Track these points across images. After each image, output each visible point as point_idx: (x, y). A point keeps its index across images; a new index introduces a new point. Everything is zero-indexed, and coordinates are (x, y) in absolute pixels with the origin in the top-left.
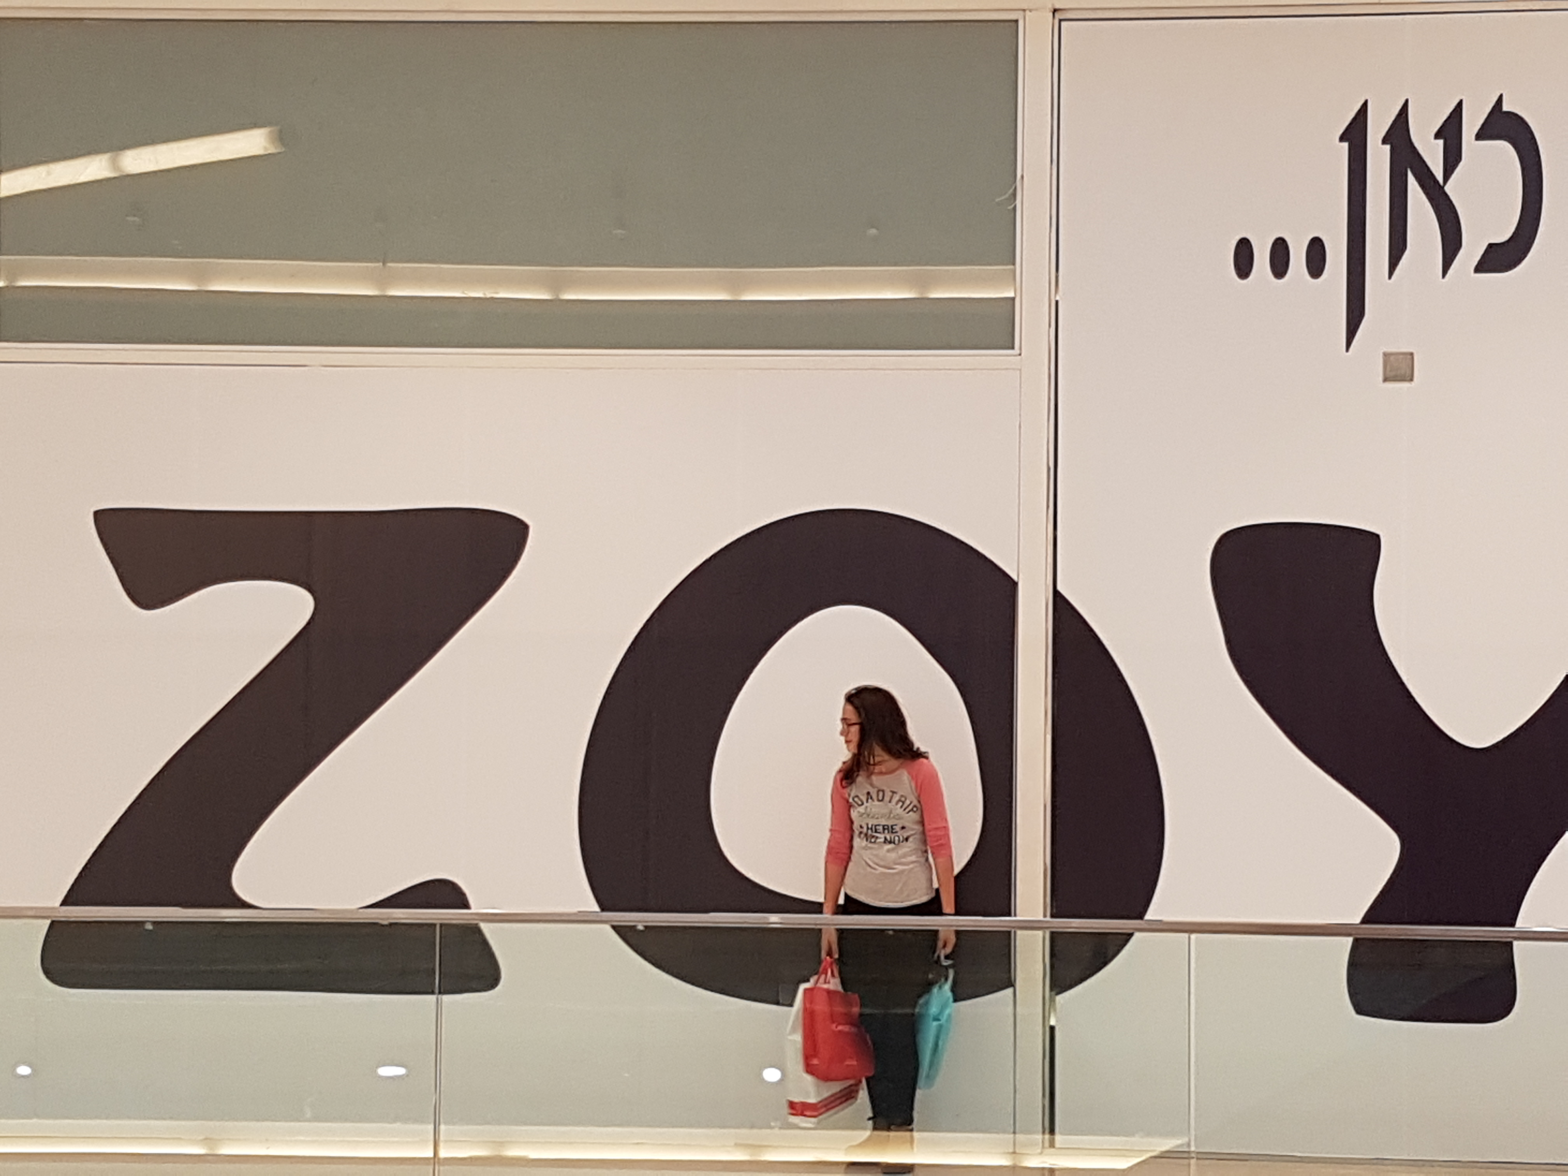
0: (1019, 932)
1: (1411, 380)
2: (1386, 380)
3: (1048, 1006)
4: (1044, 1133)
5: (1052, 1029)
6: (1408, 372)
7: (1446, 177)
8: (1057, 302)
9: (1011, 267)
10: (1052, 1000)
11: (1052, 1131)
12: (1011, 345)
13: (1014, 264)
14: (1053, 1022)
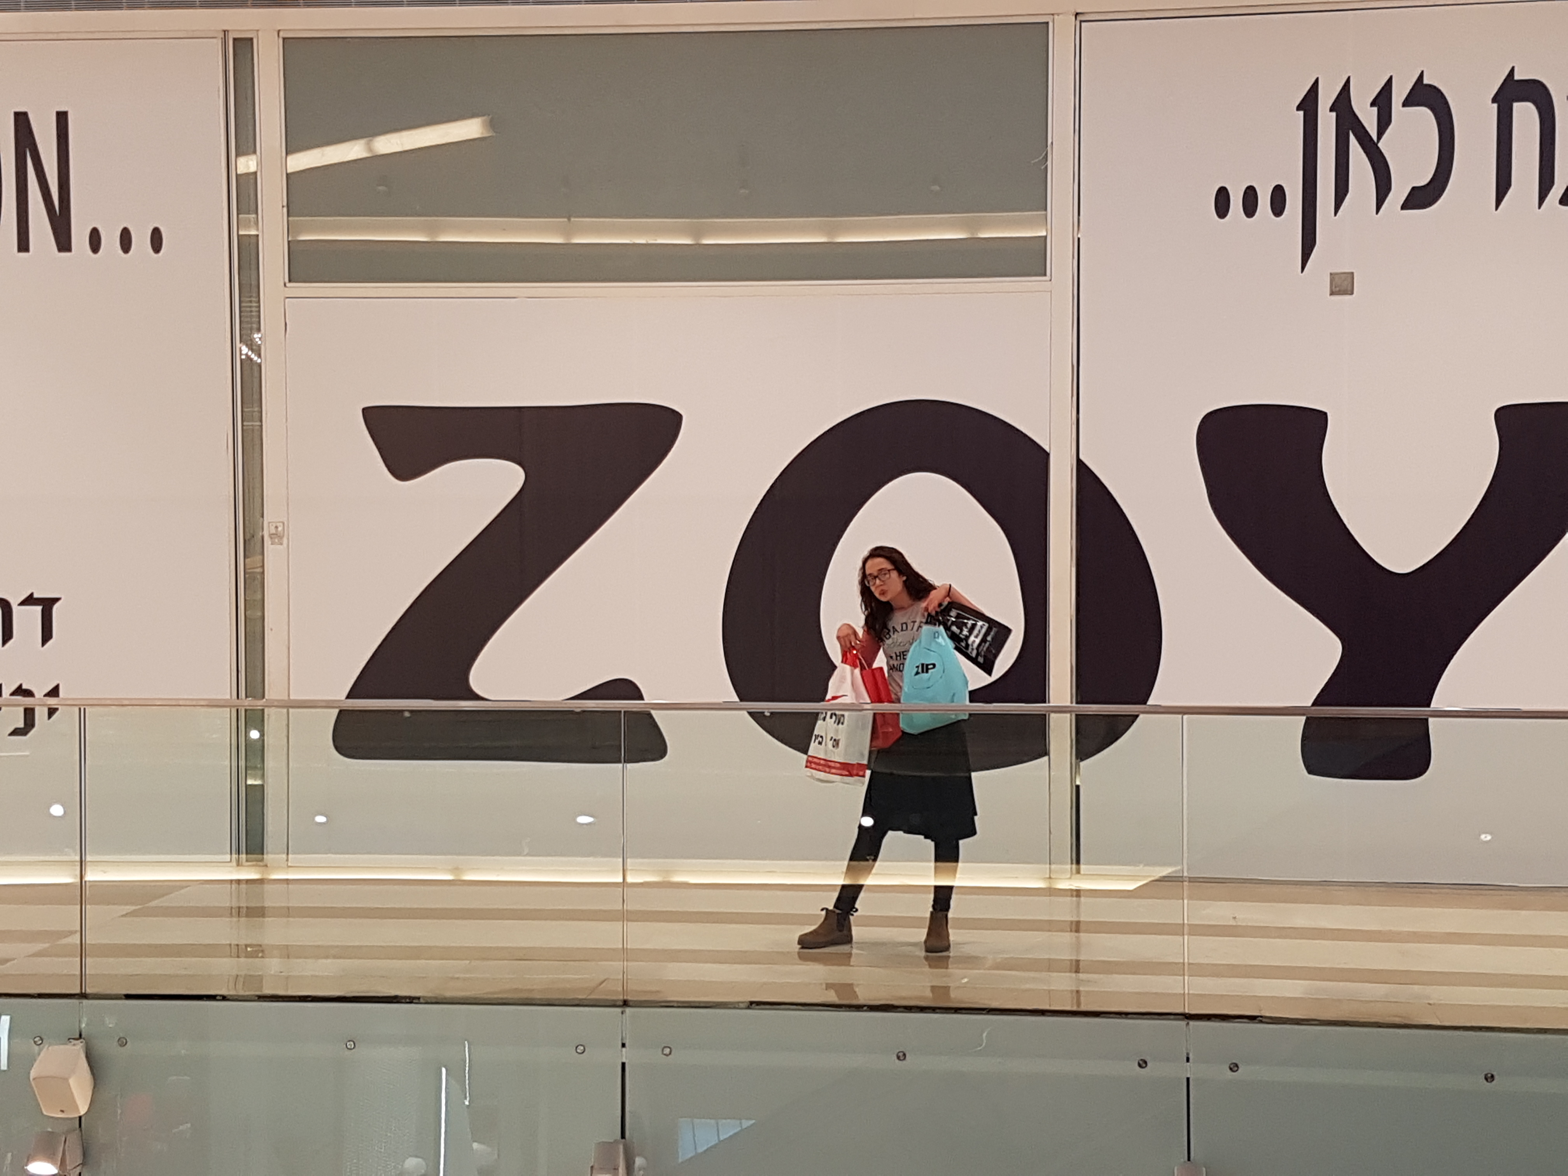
0: (1052, 715)
1: (1352, 293)
2: (1332, 293)
3: (1075, 771)
4: (1072, 863)
5: (1078, 787)
6: (1349, 288)
7: (1379, 138)
8: (1079, 239)
9: (1044, 213)
10: (1078, 766)
11: (1078, 862)
12: (1043, 272)
13: (1046, 210)
14: (1078, 783)
